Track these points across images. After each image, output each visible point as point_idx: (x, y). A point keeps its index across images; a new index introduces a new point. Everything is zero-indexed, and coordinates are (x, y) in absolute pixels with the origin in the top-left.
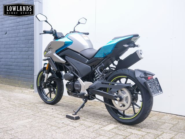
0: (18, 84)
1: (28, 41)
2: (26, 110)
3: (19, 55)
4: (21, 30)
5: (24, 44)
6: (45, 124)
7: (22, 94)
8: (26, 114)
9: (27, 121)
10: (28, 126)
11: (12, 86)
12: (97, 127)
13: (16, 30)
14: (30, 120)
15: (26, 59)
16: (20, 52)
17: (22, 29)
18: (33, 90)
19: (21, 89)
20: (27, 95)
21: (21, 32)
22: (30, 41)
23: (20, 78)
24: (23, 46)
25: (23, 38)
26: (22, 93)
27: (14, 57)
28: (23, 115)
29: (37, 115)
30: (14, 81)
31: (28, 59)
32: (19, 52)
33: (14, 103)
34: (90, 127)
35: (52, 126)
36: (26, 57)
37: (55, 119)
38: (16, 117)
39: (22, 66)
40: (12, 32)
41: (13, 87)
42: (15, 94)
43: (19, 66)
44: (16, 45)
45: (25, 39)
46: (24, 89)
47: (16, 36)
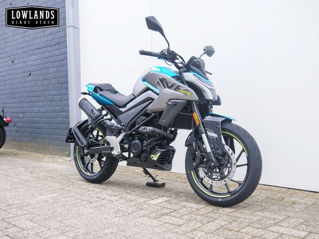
0: (49, 151)
1: (61, 85)
2: (52, 183)
3: (48, 107)
4: (51, 69)
5: (56, 90)
6: (73, 199)
7: (53, 164)
8: (52, 188)
9: (51, 195)
10: (50, 201)
11: (40, 153)
12: (141, 200)
13: (45, 69)
14: (55, 195)
15: (60, 112)
16: (50, 101)
17: (53, 67)
18: (69, 159)
19: (53, 158)
20: (60, 166)
21: (51, 72)
22: (64, 85)
23: (51, 141)
24: (53, 92)
25: (53, 81)
26: (52, 162)
27: (42, 109)
28: (47, 189)
29: (67, 188)
30: (43, 146)
31: (62, 112)
32: (49, 103)
33: (38, 176)
34: (132, 201)
35: (82, 200)
36: (60, 109)
37: (89, 193)
38: (36, 192)
39: (54, 123)
40: (38, 72)
41: (41, 155)
42: (43, 164)
43: (49, 123)
44: (44, 92)
45: (57, 83)
46: (58, 157)
47: (44, 79)
